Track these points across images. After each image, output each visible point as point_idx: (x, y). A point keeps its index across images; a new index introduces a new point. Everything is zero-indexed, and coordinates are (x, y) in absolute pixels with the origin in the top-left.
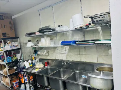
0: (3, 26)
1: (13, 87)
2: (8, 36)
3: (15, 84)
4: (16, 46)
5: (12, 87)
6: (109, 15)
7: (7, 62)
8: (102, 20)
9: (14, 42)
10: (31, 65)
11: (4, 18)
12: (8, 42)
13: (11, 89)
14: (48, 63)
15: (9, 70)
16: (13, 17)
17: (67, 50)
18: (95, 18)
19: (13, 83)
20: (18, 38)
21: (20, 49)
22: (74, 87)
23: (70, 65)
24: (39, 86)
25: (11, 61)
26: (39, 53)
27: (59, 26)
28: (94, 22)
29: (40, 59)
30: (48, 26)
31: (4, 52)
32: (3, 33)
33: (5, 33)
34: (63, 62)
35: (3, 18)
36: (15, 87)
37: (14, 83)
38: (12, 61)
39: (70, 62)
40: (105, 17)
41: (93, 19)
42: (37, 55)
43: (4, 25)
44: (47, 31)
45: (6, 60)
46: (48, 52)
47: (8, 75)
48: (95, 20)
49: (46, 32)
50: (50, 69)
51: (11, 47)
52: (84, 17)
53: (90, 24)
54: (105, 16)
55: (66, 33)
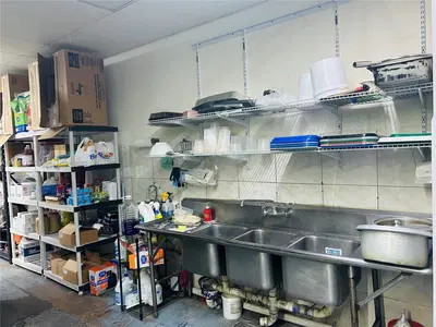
0: (76, 87)
1: (89, 289)
2: (86, 119)
3: (97, 279)
4: (106, 157)
5: (86, 288)
6: (426, 61)
7: (78, 203)
8: (405, 76)
9: (100, 143)
10: (160, 216)
11: (80, 62)
12: (86, 139)
13: (81, 293)
14: (212, 213)
15: (81, 230)
16: (106, 62)
17: (281, 171)
18: (386, 70)
19: (91, 273)
20: (116, 130)
21: (118, 166)
22: (308, 271)
23: (290, 216)
24: (177, 289)
25: (88, 203)
26: (187, 178)
27: (267, 93)
28: (383, 80)
29: (185, 200)
30: (231, 93)
31: (74, 169)
32: (74, 110)
33: (81, 111)
34: (267, 208)
35: (77, 62)
36: (99, 288)
37: (95, 275)
38: (93, 201)
39: (289, 209)
40: (413, 67)
41: (381, 71)
42: (179, 185)
43: (80, 86)
44: (226, 106)
45: (74, 196)
46: (216, 177)
47: (78, 245)
48: (385, 74)
49: (222, 109)
50: (220, 229)
51: (92, 157)
52: (355, 65)
53: (366, 88)
54: (415, 64)
55: (283, 119)
